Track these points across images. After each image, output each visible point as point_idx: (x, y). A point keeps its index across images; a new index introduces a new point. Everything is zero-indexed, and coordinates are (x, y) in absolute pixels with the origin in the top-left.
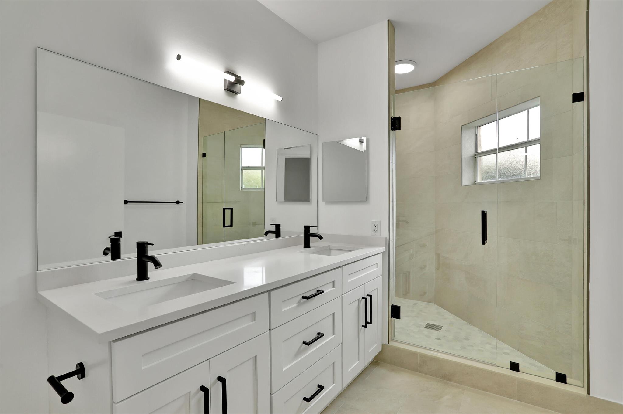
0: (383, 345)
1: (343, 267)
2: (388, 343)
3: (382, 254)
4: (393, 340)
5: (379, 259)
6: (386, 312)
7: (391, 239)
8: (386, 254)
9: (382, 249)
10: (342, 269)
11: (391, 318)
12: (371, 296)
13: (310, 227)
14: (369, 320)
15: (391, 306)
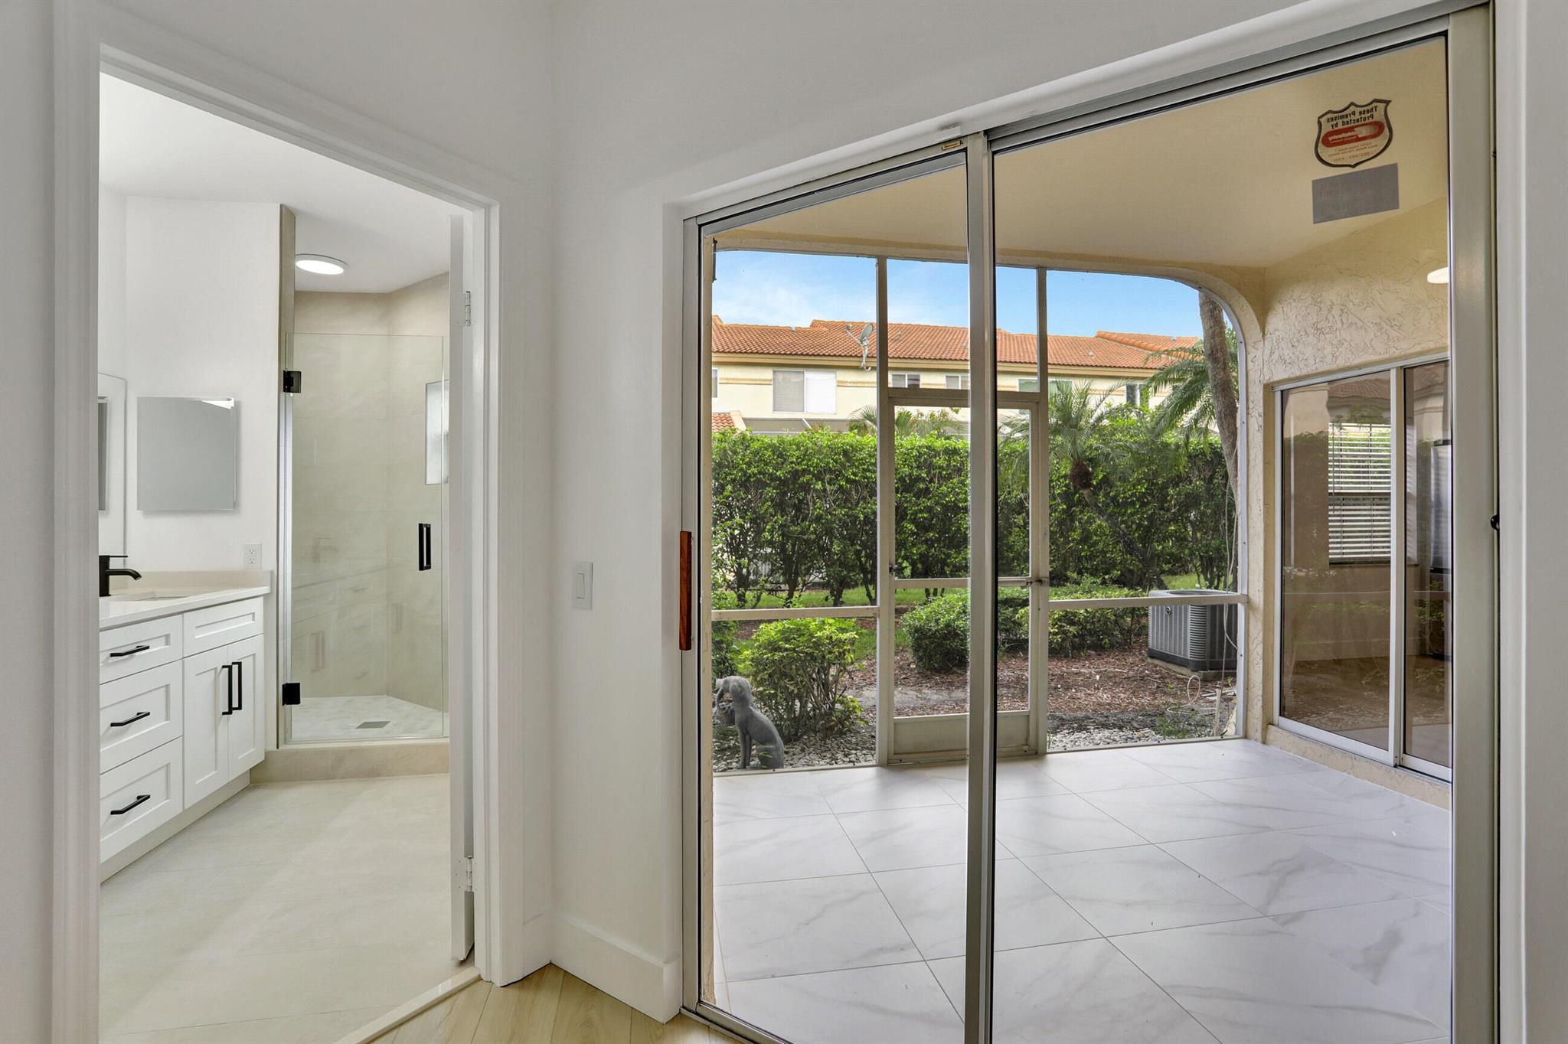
0: (267, 754)
1: (185, 614)
2: (278, 748)
3: (264, 599)
4: (286, 742)
5: (257, 606)
6: (274, 694)
7: (281, 573)
8: (272, 598)
9: (265, 590)
10: (183, 619)
11: (283, 705)
12: (240, 664)
13: (111, 558)
14: (235, 704)
15: (283, 685)
